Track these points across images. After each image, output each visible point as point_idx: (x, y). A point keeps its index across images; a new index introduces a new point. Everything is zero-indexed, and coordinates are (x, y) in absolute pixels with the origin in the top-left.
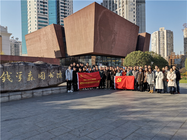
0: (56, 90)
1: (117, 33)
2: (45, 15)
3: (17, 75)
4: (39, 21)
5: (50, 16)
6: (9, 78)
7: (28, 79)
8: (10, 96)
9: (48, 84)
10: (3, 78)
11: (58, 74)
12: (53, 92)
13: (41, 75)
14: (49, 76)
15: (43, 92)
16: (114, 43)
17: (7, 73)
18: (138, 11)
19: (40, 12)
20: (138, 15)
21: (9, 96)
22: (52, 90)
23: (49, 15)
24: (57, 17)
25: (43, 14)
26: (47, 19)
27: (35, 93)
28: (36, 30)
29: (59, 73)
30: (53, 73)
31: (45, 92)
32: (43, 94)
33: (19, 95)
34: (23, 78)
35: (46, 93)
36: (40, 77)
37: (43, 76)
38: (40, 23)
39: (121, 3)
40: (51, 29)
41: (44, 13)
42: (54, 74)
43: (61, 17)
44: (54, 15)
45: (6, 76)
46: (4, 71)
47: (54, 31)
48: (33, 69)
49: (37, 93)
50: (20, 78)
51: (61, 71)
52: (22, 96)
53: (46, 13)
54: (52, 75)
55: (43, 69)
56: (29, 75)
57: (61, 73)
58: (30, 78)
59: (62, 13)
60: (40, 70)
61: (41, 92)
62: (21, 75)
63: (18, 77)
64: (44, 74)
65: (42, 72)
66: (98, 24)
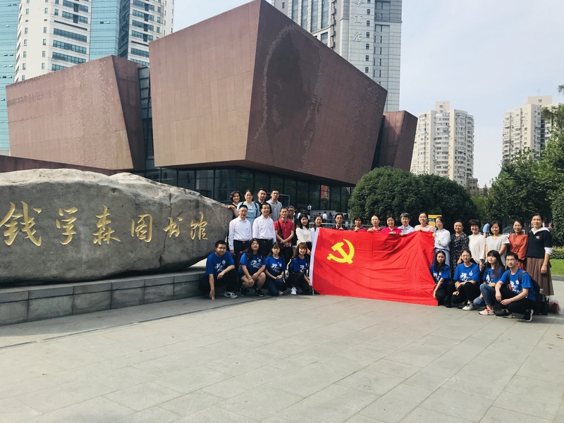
0: (187, 285)
1: (320, 105)
2: (80, 24)
3: (60, 219)
4: (55, 45)
5: (96, 30)
6: (32, 230)
7: (97, 237)
9: (161, 259)
10: (8, 229)
11: (196, 225)
12: (176, 289)
13: (141, 223)
14: (166, 230)
15: (144, 287)
16: (311, 137)
17: (25, 207)
18: (380, 45)
19: (60, 13)
20: (380, 57)
21: (28, 300)
22: (173, 284)
23: (94, 27)
24: (118, 36)
25: (71, 22)
26: (83, 39)
27: (117, 293)
28: (45, 72)
29: (197, 220)
30: (181, 220)
31: (152, 290)
32: (146, 297)
33: (65, 298)
34: (79, 234)
35: (154, 293)
36: (135, 233)
37: (148, 228)
38: (59, 51)
39: (330, 14)
40: (101, 73)
41: (76, 18)
42: (180, 226)
43: (131, 38)
44: (109, 30)
45: (22, 219)
46: (13, 201)
47: (113, 79)
48: (115, 198)
49: (125, 292)
50: (70, 232)
51: (204, 213)
52: (73, 302)
53: (81, 21)
54: (176, 228)
55: (148, 203)
56: (100, 221)
57: (203, 221)
58: (103, 234)
59: (136, 24)
60: (136, 204)
61: (139, 290)
62: (74, 220)
63: (61, 226)
64: (149, 220)
65: (144, 214)
66: (266, 70)
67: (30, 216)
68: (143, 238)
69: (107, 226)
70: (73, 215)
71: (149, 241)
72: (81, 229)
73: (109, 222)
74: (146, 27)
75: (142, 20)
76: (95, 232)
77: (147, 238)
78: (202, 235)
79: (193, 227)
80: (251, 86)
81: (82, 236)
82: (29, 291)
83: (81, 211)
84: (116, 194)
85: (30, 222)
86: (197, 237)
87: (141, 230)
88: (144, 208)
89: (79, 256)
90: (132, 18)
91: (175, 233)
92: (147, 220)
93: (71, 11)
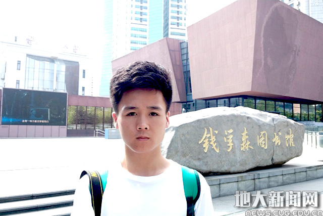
0: (289, 176)
4: (132, 36)
6: (214, 143)
7: (242, 146)
8: (222, 185)
9: (272, 159)
10: (205, 143)
12: (284, 178)
13: (262, 137)
14: (274, 141)
15: (269, 177)
17: (211, 130)
19: (134, 19)
21: (220, 185)
22: (282, 175)
25: (139, 22)
26: (145, 31)
27: (257, 181)
29: (288, 134)
30: (280, 134)
35: (274, 181)
36: (259, 144)
38: (133, 39)
40: (160, 48)
41: (141, 20)
42: (281, 138)
45: (210, 138)
46: (206, 127)
47: (167, 51)
48: (249, 123)
50: (231, 144)
51: (291, 129)
52: (238, 186)
53: (144, 20)
54: (279, 139)
55: (264, 124)
56: (243, 137)
57: (291, 134)
58: (245, 144)
59: (173, 18)
60: (259, 126)
62: (232, 137)
63: (227, 141)
64: (266, 135)
65: (263, 131)
66: (262, 33)
67: (213, 135)
68: (263, 146)
69: (247, 139)
70: (231, 133)
71: (266, 148)
72: (235, 142)
73: (247, 137)
74: (178, 18)
75: (176, 15)
76: (242, 143)
77: (265, 146)
78: (291, 144)
79: (287, 138)
80: (253, 45)
81: (236, 146)
82: (220, 179)
83: (234, 131)
84: (249, 120)
85: (213, 138)
86: (289, 145)
87: (262, 142)
88: (262, 127)
89: (236, 158)
90: (170, 15)
91: (279, 142)
92: (264, 134)
93: (139, 16)
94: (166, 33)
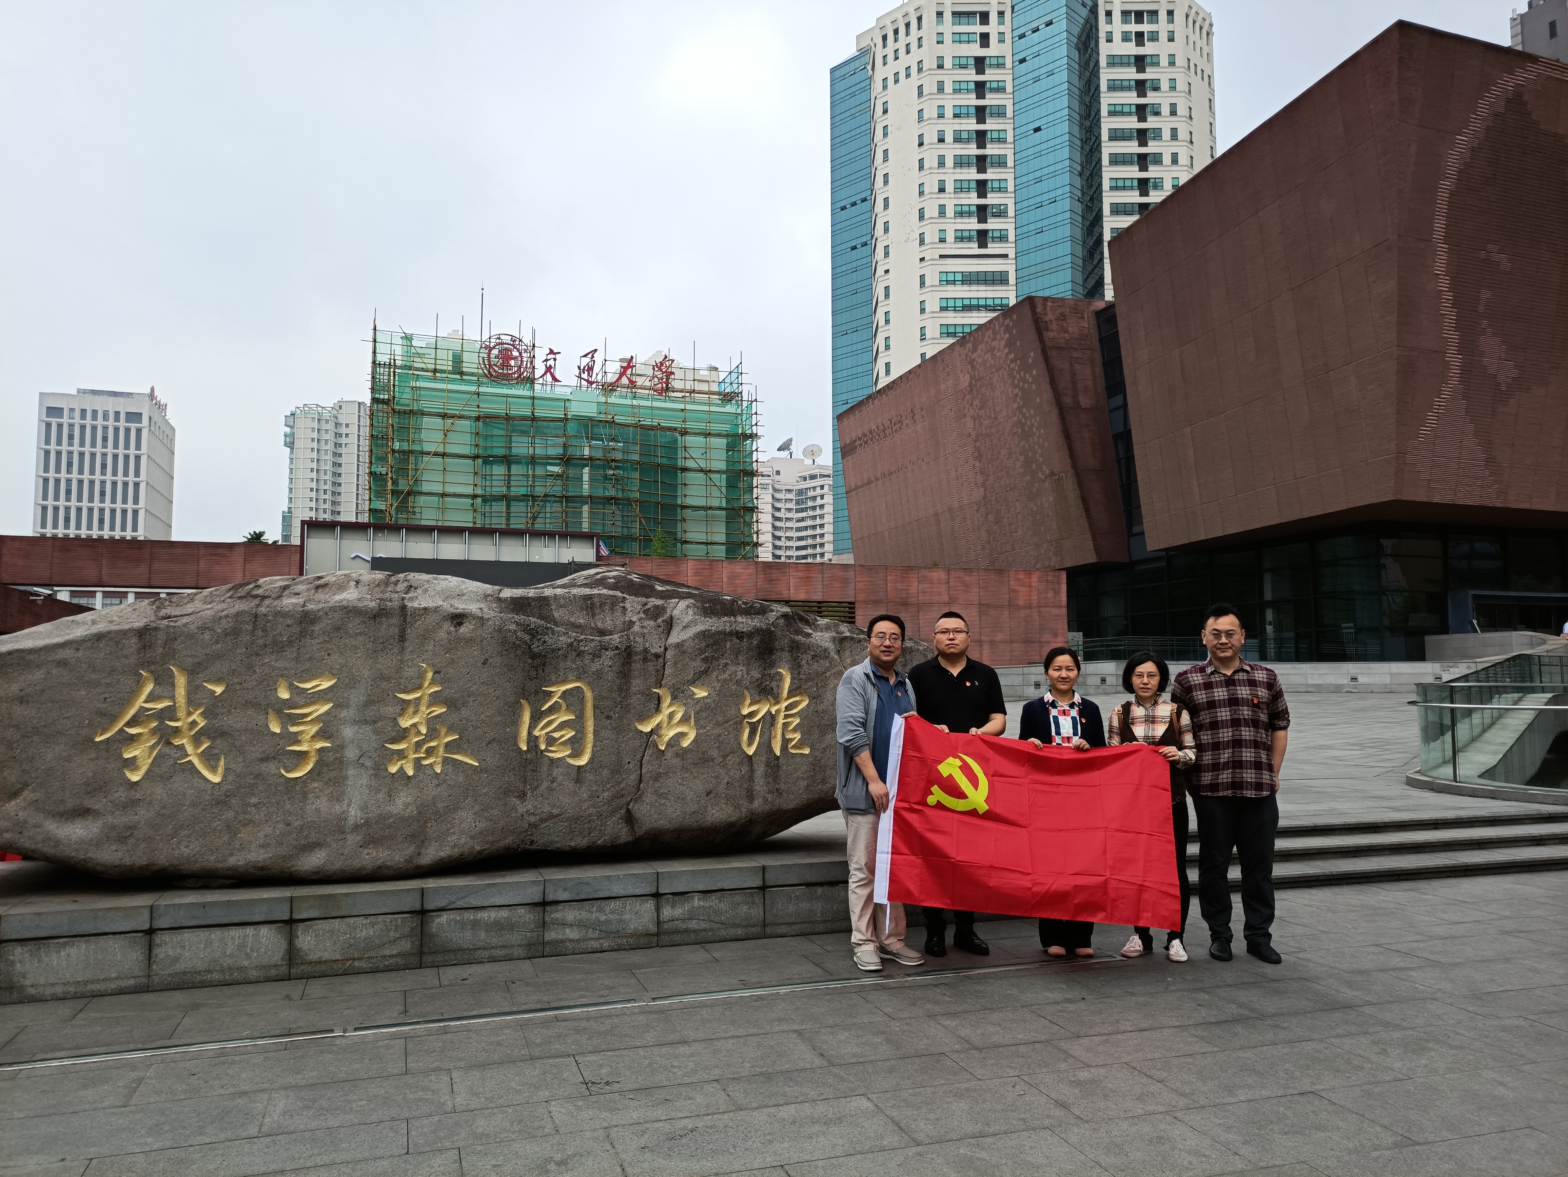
0: (713, 901)
2: (993, 248)
3: (280, 708)
4: (944, 309)
5: (1029, 252)
6: (196, 741)
7: (401, 754)
8: (166, 937)
9: (630, 818)
10: (132, 739)
11: (763, 709)
12: (667, 912)
13: (553, 709)
14: (646, 728)
15: (543, 904)
17: (181, 681)
19: (950, 237)
21: (151, 932)
22: (657, 895)
23: (1023, 245)
25: (973, 248)
26: (1001, 279)
27: (444, 918)
29: (766, 691)
30: (701, 694)
31: (570, 914)
32: (551, 935)
33: (264, 930)
34: (339, 747)
35: (580, 924)
36: (533, 741)
37: (578, 724)
38: (953, 319)
41: (983, 238)
42: (701, 712)
45: (170, 713)
46: (148, 668)
48: (460, 643)
49: (470, 916)
50: (309, 744)
51: (796, 668)
52: (291, 940)
53: (994, 239)
54: (685, 720)
55: (574, 648)
56: (411, 710)
57: (791, 694)
58: (418, 745)
59: (1119, 210)
60: (534, 656)
61: (522, 911)
62: (325, 708)
63: (284, 727)
64: (582, 700)
65: (565, 681)
67: (192, 703)
68: (559, 753)
69: (433, 723)
70: (323, 695)
71: (583, 761)
72: (348, 732)
73: (439, 710)
75: (1134, 197)
76: (394, 741)
77: (576, 754)
78: (785, 742)
79: (752, 714)
81: (351, 754)
82: (153, 907)
83: (348, 683)
84: (465, 629)
85: (192, 719)
86: (766, 746)
87: (555, 731)
88: (563, 664)
89: (337, 808)
90: (1109, 199)
91: (682, 735)
92: (573, 699)
93: (972, 224)
94: (1091, 282)
